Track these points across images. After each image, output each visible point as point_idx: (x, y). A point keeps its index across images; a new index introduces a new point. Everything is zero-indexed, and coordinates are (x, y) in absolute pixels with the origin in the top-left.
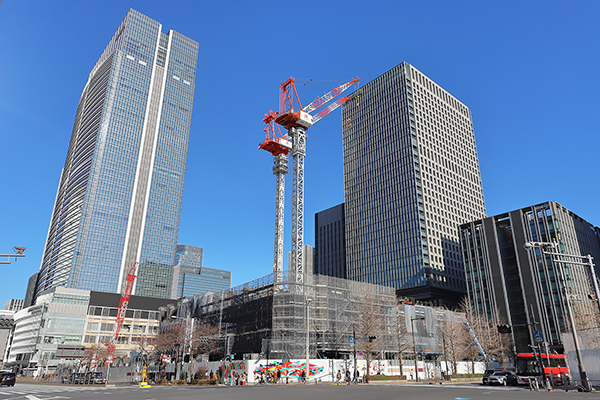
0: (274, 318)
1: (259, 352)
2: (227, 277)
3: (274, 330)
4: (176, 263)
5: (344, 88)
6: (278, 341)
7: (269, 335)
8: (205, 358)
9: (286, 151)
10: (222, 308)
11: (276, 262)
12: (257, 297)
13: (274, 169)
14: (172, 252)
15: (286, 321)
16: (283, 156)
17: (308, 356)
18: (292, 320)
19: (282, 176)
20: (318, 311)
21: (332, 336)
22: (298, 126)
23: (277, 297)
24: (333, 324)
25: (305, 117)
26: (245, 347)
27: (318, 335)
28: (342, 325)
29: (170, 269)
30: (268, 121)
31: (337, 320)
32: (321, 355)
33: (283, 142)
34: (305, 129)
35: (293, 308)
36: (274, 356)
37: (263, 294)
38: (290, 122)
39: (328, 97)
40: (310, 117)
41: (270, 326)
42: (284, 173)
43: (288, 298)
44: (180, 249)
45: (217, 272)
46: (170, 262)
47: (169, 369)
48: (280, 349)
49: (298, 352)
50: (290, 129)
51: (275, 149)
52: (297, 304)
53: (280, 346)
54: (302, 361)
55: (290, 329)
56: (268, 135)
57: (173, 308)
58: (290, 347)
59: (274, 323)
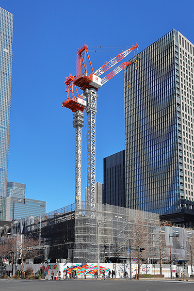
0: (76, 235)
1: (66, 258)
2: (43, 206)
3: (76, 243)
4: (8, 195)
5: (126, 53)
6: (79, 251)
7: (73, 246)
8: (31, 262)
9: (82, 108)
10: (40, 227)
11: (76, 194)
12: (64, 220)
13: (74, 123)
14: (4, 187)
15: (84, 237)
16: (80, 112)
17: (99, 261)
18: (88, 237)
19: (80, 129)
20: (105, 230)
21: (115, 248)
22: (91, 87)
23: (77, 220)
24: (116, 239)
25: (97, 80)
26: (57, 255)
27: (106, 247)
28: (122, 240)
29: (4, 200)
30: (68, 83)
31: (119, 237)
32: (108, 260)
33: (80, 101)
34: (96, 89)
35: (88, 228)
36: (77, 261)
37: (68, 218)
38: (84, 84)
39: (113, 62)
40: (100, 79)
41: (73, 240)
42: (81, 126)
43: (85, 221)
44: (10, 185)
45: (35, 202)
46: (3, 195)
47: (8, 269)
48: (80, 256)
49: (92, 258)
50: (84, 90)
51: (74, 106)
52: (91, 225)
53: (80, 254)
54: (95, 264)
55: (87, 243)
56: (68, 95)
57: (8, 227)
58: (87, 255)
59: (76, 238)
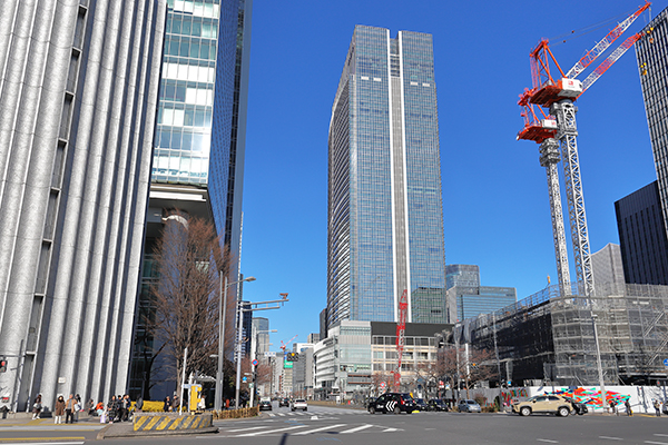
0: (555, 339)
1: (542, 378)
2: (511, 294)
3: (557, 353)
4: (450, 284)
5: (625, 25)
6: (564, 366)
7: (552, 359)
8: (485, 386)
9: (551, 133)
10: (495, 331)
11: (560, 272)
12: (534, 316)
13: (541, 159)
14: (442, 273)
15: (573, 341)
16: (551, 141)
18: (580, 341)
19: (553, 167)
20: (614, 328)
21: (640, 359)
22: (560, 100)
23: (556, 315)
24: (640, 343)
25: (570, 85)
26: (528, 372)
27: (619, 357)
28: (653, 344)
29: (443, 293)
30: (523, 103)
31: (646, 337)
32: (627, 381)
33: (549, 123)
34: (572, 99)
35: (578, 327)
36: (562, 383)
37: (539, 312)
38: (549, 97)
39: (602, 46)
40: (577, 83)
41: (551, 348)
42: (555, 161)
43: (570, 315)
44: (452, 270)
45: (497, 290)
46: (441, 285)
48: (569, 374)
49: (590, 379)
50: (551, 105)
51: (538, 134)
52: (581, 321)
53: (568, 371)
54: (598, 389)
55: (578, 351)
56: (526, 120)
57: (448, 334)
58: (581, 372)
59: (556, 345)
